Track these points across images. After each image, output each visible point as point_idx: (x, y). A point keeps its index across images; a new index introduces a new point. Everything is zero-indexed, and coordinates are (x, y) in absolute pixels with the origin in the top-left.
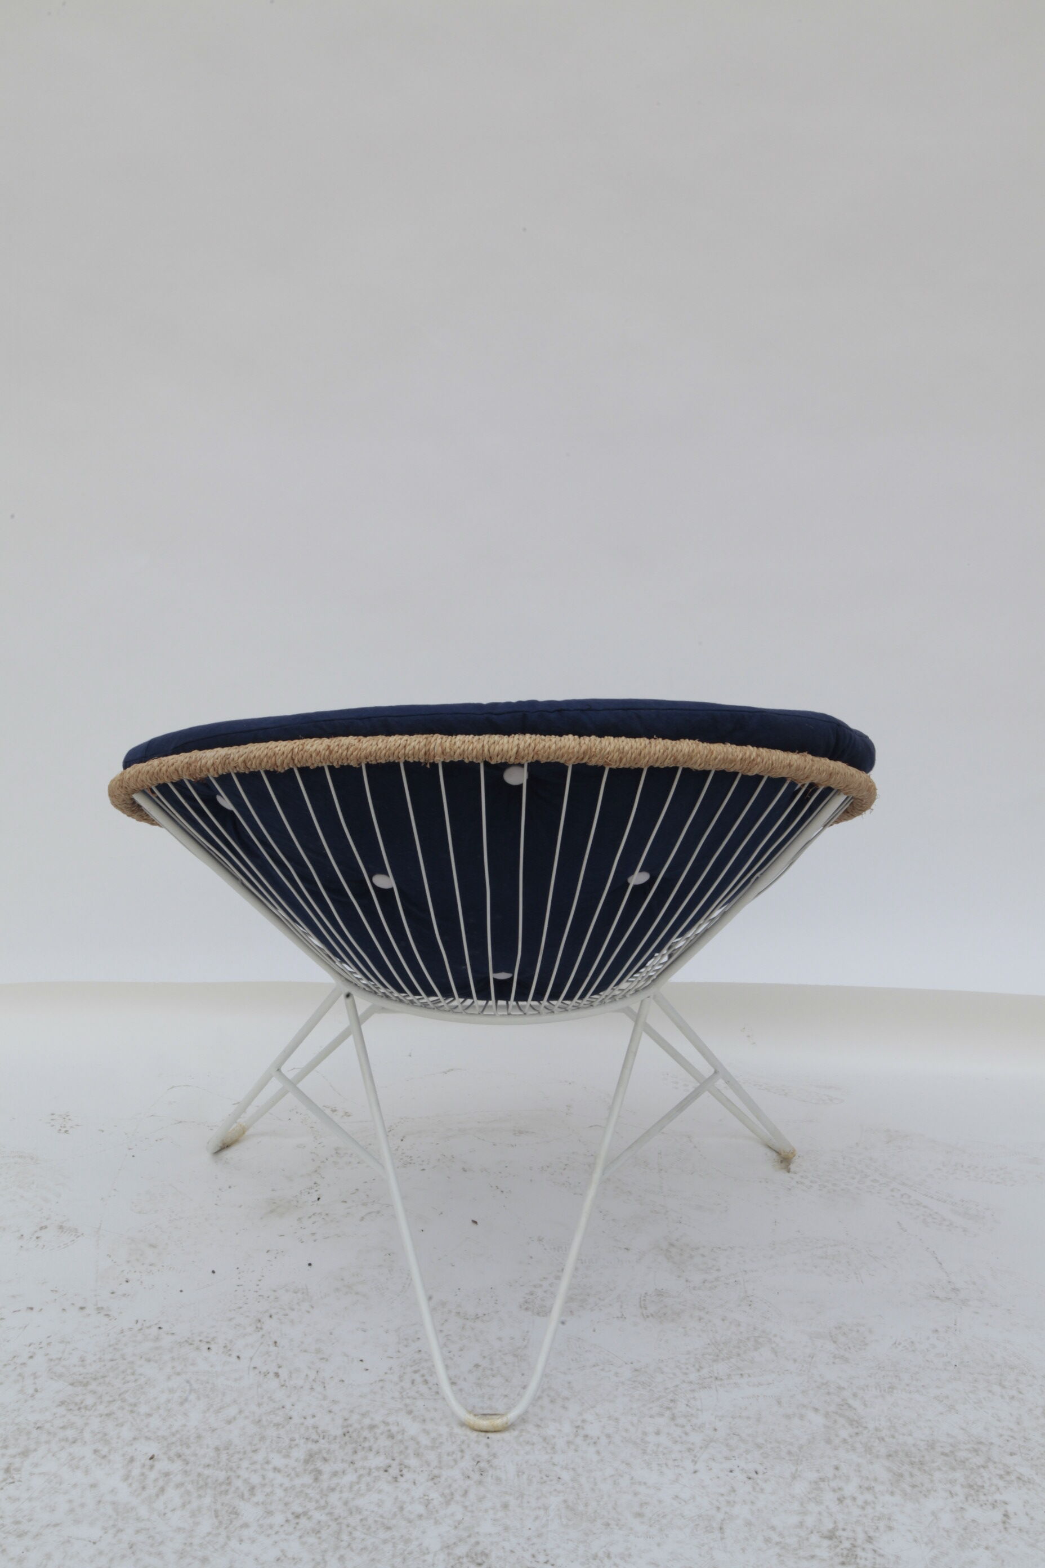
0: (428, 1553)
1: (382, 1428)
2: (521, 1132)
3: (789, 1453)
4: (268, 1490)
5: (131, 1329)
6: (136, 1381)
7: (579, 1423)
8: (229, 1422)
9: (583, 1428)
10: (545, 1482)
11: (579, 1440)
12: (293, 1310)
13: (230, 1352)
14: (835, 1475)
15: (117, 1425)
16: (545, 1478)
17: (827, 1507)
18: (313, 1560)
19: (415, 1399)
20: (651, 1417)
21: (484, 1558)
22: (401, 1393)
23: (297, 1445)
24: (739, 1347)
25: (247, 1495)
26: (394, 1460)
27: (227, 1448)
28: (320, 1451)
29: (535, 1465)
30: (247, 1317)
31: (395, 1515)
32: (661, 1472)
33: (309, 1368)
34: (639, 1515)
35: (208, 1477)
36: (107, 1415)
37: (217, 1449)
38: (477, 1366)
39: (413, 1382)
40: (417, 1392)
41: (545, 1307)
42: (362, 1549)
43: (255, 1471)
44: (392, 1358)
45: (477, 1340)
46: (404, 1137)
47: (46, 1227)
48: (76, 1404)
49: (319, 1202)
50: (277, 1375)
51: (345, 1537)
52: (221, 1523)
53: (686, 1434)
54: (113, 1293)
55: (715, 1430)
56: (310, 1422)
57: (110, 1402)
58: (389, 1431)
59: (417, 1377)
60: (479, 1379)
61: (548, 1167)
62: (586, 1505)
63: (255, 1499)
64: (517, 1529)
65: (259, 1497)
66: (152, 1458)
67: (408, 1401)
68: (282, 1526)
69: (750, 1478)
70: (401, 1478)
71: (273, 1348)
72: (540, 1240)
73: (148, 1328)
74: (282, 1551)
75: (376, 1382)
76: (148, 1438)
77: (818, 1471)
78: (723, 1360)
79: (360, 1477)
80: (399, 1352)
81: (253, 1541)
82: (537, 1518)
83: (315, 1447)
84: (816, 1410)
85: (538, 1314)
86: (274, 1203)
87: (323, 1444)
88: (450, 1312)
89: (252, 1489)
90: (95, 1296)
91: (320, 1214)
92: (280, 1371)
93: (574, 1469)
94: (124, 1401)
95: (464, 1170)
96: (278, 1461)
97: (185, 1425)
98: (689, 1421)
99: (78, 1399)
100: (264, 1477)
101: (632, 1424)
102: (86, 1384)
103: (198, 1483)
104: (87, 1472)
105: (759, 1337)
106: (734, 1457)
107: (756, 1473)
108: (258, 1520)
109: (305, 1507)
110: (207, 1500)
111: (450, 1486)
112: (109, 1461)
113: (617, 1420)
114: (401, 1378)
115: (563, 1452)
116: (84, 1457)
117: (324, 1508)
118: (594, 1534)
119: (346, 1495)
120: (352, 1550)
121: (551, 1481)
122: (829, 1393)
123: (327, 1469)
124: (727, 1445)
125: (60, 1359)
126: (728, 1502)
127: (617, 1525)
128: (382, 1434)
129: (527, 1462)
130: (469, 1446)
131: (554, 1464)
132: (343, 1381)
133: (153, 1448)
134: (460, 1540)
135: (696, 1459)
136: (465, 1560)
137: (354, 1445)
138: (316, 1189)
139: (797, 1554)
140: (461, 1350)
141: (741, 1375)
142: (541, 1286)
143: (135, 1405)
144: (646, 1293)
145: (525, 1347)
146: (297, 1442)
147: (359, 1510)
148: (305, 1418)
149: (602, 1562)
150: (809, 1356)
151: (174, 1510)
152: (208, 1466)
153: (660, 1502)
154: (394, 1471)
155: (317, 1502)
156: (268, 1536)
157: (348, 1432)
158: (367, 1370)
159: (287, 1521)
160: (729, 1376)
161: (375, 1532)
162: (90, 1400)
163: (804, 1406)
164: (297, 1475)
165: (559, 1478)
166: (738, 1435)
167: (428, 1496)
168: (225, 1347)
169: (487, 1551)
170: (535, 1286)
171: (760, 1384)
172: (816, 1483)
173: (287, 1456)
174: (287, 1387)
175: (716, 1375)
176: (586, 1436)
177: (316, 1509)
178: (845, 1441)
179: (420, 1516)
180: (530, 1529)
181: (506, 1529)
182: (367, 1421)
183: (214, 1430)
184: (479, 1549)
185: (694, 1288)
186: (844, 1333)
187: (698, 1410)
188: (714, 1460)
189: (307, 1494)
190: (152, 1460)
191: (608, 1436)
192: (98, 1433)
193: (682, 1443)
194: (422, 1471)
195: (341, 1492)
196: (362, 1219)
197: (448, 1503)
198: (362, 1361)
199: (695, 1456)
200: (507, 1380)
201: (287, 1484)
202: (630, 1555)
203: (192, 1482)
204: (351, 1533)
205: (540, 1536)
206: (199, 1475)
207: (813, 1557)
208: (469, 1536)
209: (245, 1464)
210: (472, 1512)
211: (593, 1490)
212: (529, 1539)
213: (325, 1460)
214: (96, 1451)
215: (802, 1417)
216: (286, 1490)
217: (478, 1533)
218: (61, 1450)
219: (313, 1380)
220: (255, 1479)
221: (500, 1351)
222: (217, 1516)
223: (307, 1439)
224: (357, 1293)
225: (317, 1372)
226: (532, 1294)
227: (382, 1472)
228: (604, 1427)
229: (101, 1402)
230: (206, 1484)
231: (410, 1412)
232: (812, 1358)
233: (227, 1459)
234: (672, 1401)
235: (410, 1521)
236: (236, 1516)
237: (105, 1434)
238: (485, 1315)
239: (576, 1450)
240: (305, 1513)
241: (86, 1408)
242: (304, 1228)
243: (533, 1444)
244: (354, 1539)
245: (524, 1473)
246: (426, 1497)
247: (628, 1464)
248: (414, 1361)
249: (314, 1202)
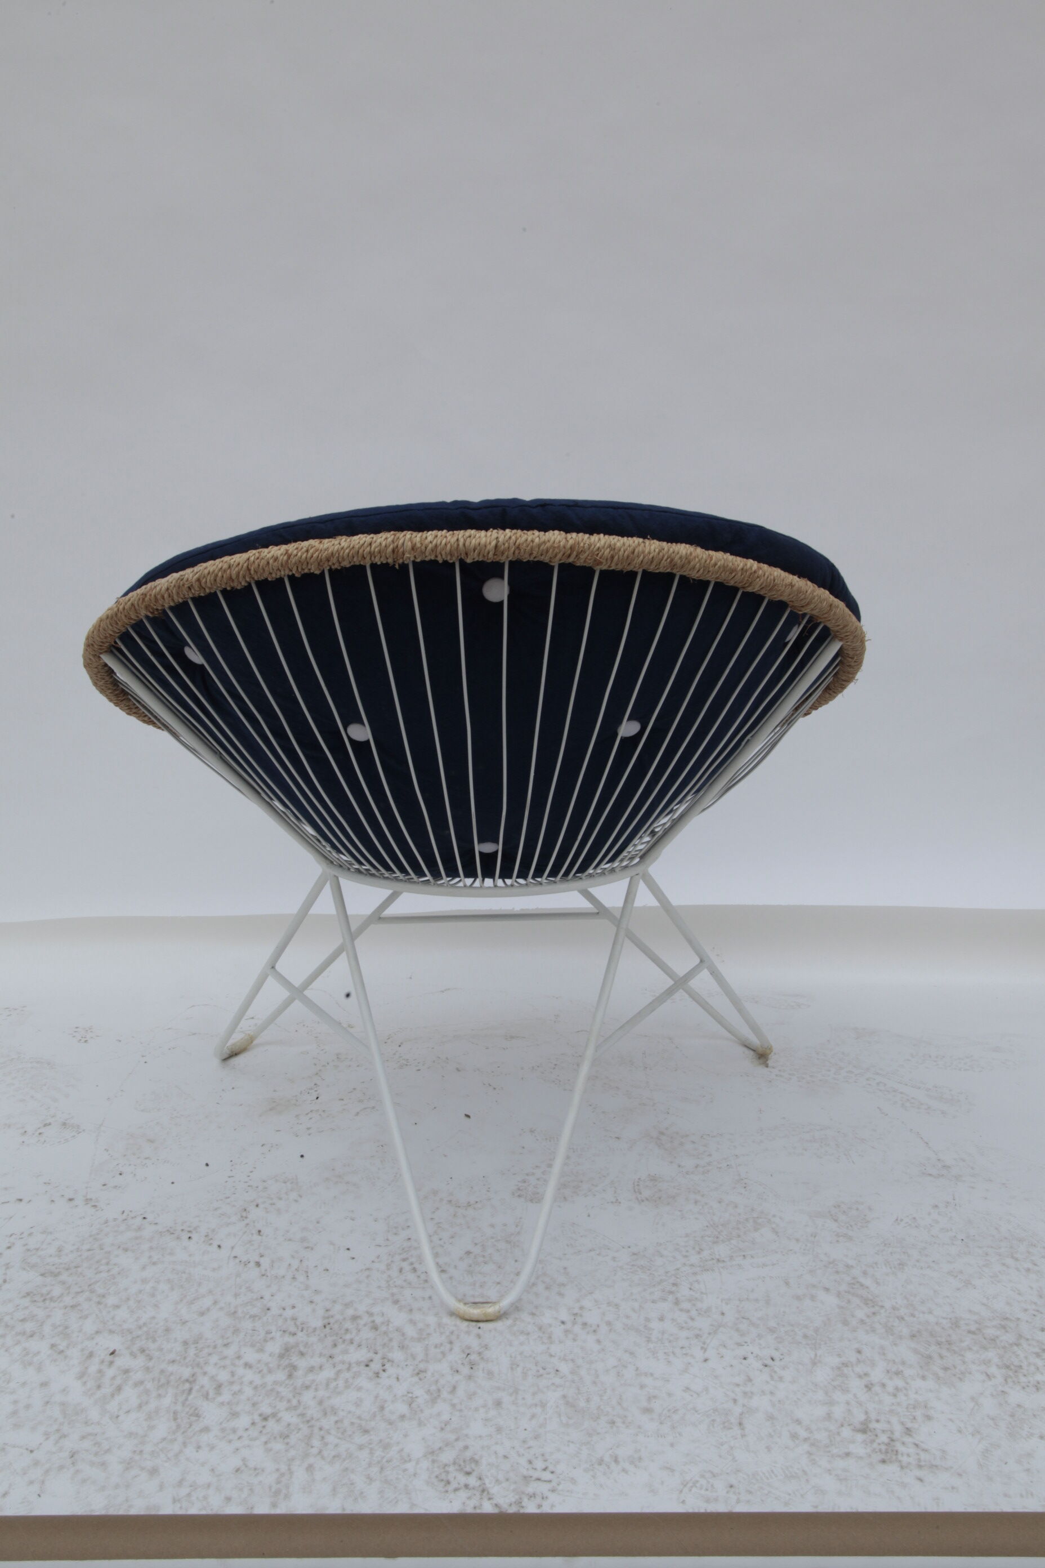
0: (410, 1460)
1: (366, 1319)
2: (512, 1037)
3: (805, 1336)
4: (236, 1388)
5: (115, 1220)
6: (109, 1271)
7: (576, 1311)
8: (202, 1314)
9: (581, 1316)
10: (541, 1375)
11: (577, 1329)
12: (280, 1199)
13: (211, 1242)
14: (858, 1359)
15: (80, 1318)
16: (542, 1371)
17: (855, 1395)
18: (278, 1470)
19: (402, 1287)
20: (654, 1302)
21: (473, 1465)
22: (388, 1282)
23: (272, 1338)
24: (738, 1229)
25: (211, 1394)
26: (376, 1353)
27: (196, 1342)
28: (297, 1345)
29: (530, 1356)
30: (234, 1206)
31: (374, 1416)
32: (669, 1362)
33: (293, 1257)
34: (647, 1410)
35: (172, 1374)
36: (72, 1307)
37: (185, 1343)
38: (468, 1253)
39: (401, 1270)
40: (405, 1281)
41: (538, 1193)
42: (334, 1457)
43: (224, 1367)
44: (380, 1246)
45: (469, 1227)
46: (402, 1043)
47: (50, 1124)
48: (42, 1295)
49: (318, 1100)
50: (258, 1264)
51: (316, 1442)
52: (178, 1427)
53: (692, 1319)
54: (104, 1185)
55: (723, 1314)
56: (289, 1313)
57: (78, 1293)
58: (373, 1322)
59: (405, 1265)
60: (470, 1266)
61: (538, 1067)
62: (588, 1401)
63: (220, 1399)
64: (511, 1430)
65: (226, 1396)
66: (112, 1353)
67: (395, 1290)
68: (247, 1429)
69: (766, 1366)
70: (384, 1373)
71: (256, 1237)
72: (532, 1131)
73: (133, 1218)
74: (244, 1460)
75: (362, 1270)
76: (111, 1332)
77: (839, 1355)
78: (723, 1241)
79: (339, 1372)
80: (388, 1240)
81: (212, 1448)
82: (533, 1416)
83: (291, 1340)
84: (827, 1290)
85: (531, 1201)
86: (274, 1102)
87: (301, 1336)
88: (441, 1200)
89: (219, 1387)
90: (87, 1188)
91: (317, 1111)
92: (262, 1260)
93: (573, 1360)
94: (92, 1291)
95: (458, 1070)
96: (250, 1356)
97: (154, 1318)
98: (694, 1305)
99: (44, 1291)
100: (233, 1374)
101: (634, 1310)
102: (56, 1275)
103: (159, 1381)
104: (39, 1369)
105: (758, 1218)
106: (746, 1342)
107: (773, 1359)
108: (221, 1424)
109: (275, 1407)
110: (167, 1401)
111: (437, 1381)
112: (66, 1357)
113: (617, 1306)
114: (389, 1267)
115: (560, 1342)
116: (39, 1353)
117: (295, 1408)
118: (598, 1434)
119: (321, 1393)
120: (323, 1458)
121: (549, 1374)
122: (837, 1272)
123: (302, 1364)
124: (737, 1330)
125: (37, 1249)
126: (745, 1393)
127: (624, 1423)
128: (365, 1325)
129: (521, 1353)
130: (458, 1337)
131: (551, 1356)
132: (327, 1270)
133: (115, 1342)
134: (447, 1445)
135: (705, 1346)
136: (451, 1469)
137: (334, 1338)
138: (315, 1089)
139: (829, 1452)
140: (452, 1237)
141: (744, 1256)
142: (533, 1174)
143: (104, 1296)
144: (639, 1179)
145: (519, 1233)
146: (273, 1334)
147: (334, 1411)
148: (284, 1309)
149: (609, 1467)
150: (812, 1236)
151: (128, 1412)
152: (173, 1361)
153: (670, 1395)
154: (376, 1366)
155: (289, 1401)
156: (230, 1441)
157: (329, 1324)
158: (353, 1258)
159: (253, 1424)
160: (731, 1258)
161: (350, 1436)
162: (57, 1291)
163: (814, 1286)
164: (270, 1371)
165: (557, 1371)
166: (748, 1319)
167: (412, 1393)
168: (206, 1236)
169: (477, 1457)
170: (527, 1175)
171: (764, 1265)
172: (839, 1368)
173: (261, 1350)
174: (267, 1276)
175: (717, 1257)
176: (585, 1324)
177: (287, 1409)
178: (862, 1322)
179: (402, 1417)
180: (525, 1430)
181: (499, 1430)
182: (350, 1312)
183: (184, 1323)
184: (468, 1454)
185: (687, 1173)
186: (844, 1212)
187: (702, 1293)
188: (725, 1346)
189: (278, 1393)
190: (112, 1356)
191: (609, 1323)
192: (59, 1326)
193: (688, 1329)
194: (407, 1365)
195: (316, 1390)
196: (357, 1114)
197: (434, 1401)
198: (348, 1249)
199: (704, 1343)
200: (499, 1267)
201: (258, 1381)
202: (640, 1459)
203: (153, 1380)
204: (323, 1438)
205: (536, 1437)
206: (162, 1371)
207: (848, 1454)
208: (457, 1440)
209: (214, 1359)
210: (461, 1411)
211: (594, 1383)
212: (524, 1442)
213: (302, 1354)
214: (53, 1346)
215: (813, 1298)
216: (256, 1388)
217: (467, 1435)
218: (17, 1344)
219: (296, 1269)
220: (223, 1376)
221: (492, 1238)
222: (175, 1419)
223: (284, 1331)
224: (348, 1183)
225: (301, 1261)
226: (524, 1181)
227: (362, 1367)
228: (604, 1314)
229: (69, 1293)
230: (168, 1382)
231: (396, 1302)
232: (815, 1237)
233: (195, 1354)
234: (674, 1284)
235: (391, 1423)
236: (197, 1418)
237: (66, 1328)
238: (477, 1202)
239: (574, 1340)
240: (274, 1415)
241: (52, 1299)
242: (301, 1124)
243: (528, 1334)
244: (326, 1444)
245: (518, 1366)
246: (410, 1395)
247: (631, 1353)
248: (403, 1249)
249: (313, 1100)
